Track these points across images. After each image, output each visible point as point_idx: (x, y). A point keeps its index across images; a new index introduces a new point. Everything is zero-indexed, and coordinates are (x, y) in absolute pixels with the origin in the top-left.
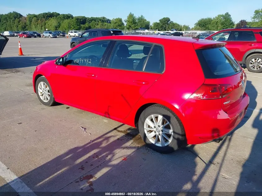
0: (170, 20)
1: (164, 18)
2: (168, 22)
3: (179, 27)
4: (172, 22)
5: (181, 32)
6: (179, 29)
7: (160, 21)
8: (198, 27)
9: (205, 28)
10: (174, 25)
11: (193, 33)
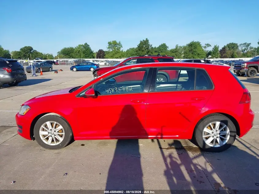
0: (32, 49)
1: (26, 47)
2: (31, 51)
3: (42, 56)
4: (35, 51)
5: (52, 60)
6: (44, 58)
7: (21, 49)
8: (62, 56)
9: (69, 56)
10: (37, 54)
11: (65, 61)
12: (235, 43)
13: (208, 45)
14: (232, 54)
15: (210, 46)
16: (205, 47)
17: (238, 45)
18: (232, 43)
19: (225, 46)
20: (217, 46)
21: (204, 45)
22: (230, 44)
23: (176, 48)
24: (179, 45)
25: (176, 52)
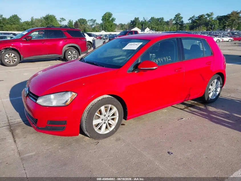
12: (84, 19)
13: (63, 19)
14: (85, 29)
15: (65, 20)
16: (61, 21)
17: (87, 20)
18: (82, 19)
19: (76, 21)
20: (71, 21)
21: (59, 19)
22: (80, 19)
23: (32, 20)
24: (35, 18)
25: (32, 24)
